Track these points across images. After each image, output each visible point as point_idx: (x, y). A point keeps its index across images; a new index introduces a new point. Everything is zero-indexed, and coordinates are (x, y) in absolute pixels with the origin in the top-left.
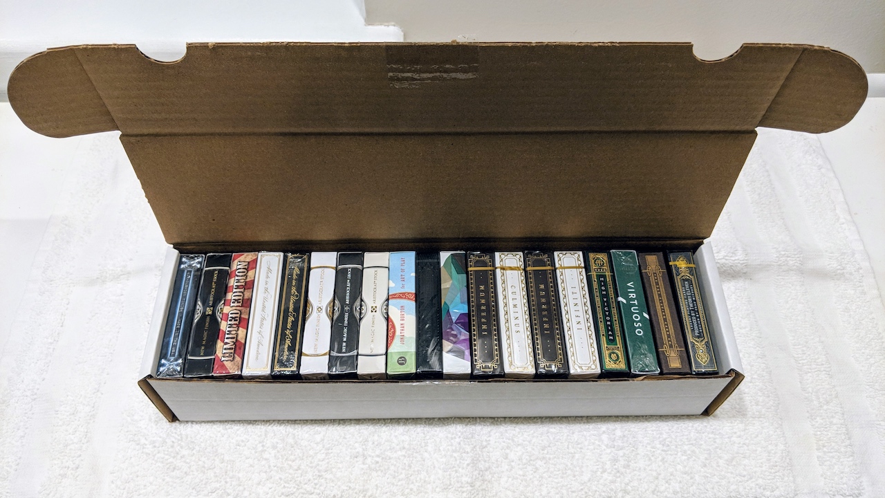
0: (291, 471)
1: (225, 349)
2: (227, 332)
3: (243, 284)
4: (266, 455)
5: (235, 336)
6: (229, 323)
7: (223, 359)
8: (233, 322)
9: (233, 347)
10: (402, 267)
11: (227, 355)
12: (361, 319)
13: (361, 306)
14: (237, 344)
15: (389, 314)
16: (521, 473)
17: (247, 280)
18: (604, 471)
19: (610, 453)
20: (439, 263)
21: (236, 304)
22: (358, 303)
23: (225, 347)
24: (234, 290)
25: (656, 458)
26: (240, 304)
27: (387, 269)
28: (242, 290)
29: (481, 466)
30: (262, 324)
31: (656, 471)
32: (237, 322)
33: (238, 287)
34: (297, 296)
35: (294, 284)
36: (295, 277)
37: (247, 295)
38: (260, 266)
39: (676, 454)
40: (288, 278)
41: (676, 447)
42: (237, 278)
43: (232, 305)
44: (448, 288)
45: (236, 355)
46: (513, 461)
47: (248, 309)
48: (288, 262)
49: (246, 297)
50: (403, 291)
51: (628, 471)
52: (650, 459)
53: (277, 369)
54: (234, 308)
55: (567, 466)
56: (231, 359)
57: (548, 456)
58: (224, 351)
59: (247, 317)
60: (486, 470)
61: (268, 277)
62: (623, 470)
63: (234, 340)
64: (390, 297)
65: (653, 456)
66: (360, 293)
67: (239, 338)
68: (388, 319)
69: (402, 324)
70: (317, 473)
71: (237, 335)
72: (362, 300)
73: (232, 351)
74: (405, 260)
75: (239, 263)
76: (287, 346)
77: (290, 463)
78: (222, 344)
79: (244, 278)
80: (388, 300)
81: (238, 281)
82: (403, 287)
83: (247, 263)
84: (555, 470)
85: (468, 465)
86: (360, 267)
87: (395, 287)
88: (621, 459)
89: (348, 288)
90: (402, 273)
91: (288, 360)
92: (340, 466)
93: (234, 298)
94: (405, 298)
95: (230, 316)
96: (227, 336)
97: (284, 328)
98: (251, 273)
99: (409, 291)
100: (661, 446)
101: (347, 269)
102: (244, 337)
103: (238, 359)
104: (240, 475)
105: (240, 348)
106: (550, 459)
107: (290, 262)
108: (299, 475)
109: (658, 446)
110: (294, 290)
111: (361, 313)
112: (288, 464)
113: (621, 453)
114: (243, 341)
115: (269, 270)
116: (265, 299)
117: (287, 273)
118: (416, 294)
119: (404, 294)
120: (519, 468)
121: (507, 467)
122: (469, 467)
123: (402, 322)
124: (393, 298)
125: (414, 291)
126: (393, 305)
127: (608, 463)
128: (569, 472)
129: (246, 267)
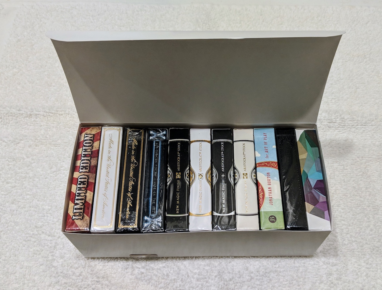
0: (74, 277)
1: (76, 209)
2: (77, 195)
3: (90, 153)
4: (55, 264)
5: (83, 198)
6: (79, 186)
7: (74, 218)
8: (82, 186)
9: (82, 207)
10: (265, 141)
11: (78, 214)
12: (235, 184)
13: (234, 173)
14: (86, 204)
15: (258, 179)
16: (258, 283)
17: (93, 150)
18: (321, 282)
19: (327, 268)
20: (294, 137)
21: (84, 170)
22: (231, 172)
23: (76, 207)
24: (83, 158)
25: (361, 274)
26: (87, 170)
27: (253, 143)
28: (89, 158)
29: (226, 277)
30: (106, 187)
31: (362, 283)
32: (85, 186)
33: (85, 156)
34: (136, 163)
35: (133, 153)
36: (133, 147)
37: (93, 162)
38: (104, 138)
39: (377, 271)
40: (128, 148)
41: (377, 265)
42: (84, 148)
43: (81, 171)
44: (305, 159)
45: (85, 215)
46: (252, 273)
47: (95, 175)
48: (128, 135)
49: (92, 164)
50: (267, 160)
51: (340, 283)
52: (357, 274)
53: (121, 226)
54: (83, 173)
55: (293, 277)
56: (81, 217)
57: (279, 269)
58: (75, 211)
59: (93, 181)
60: (230, 280)
61: (110, 147)
62: (336, 282)
63: (83, 201)
64: (257, 165)
65: (359, 272)
66: (233, 162)
67: (87, 200)
68: (257, 184)
69: (269, 188)
70: (95, 279)
71: (86, 196)
72: (234, 168)
73: (82, 211)
74: (267, 134)
75: (86, 136)
76: (128, 206)
77: (73, 270)
78: (73, 205)
79: (91, 148)
80: (255, 168)
81: (86, 150)
82: (267, 157)
83: (92, 136)
84: (284, 281)
85: (216, 276)
86: (230, 141)
87: (261, 157)
88: (334, 273)
89: (222, 159)
90: (265, 146)
91: (130, 219)
92: (114, 276)
93: (82, 165)
94: (270, 166)
95: (79, 180)
96: (77, 198)
97: (126, 191)
98: (96, 144)
99: (272, 161)
100: (365, 264)
101: (220, 142)
102: (92, 199)
103: (87, 218)
104: (36, 278)
105: (88, 209)
106: (280, 272)
107: (129, 135)
108: (80, 281)
109: (363, 264)
110: (133, 159)
111: (234, 179)
112: (72, 271)
113: (334, 268)
114: (91, 203)
115: (111, 141)
116: (108, 166)
117: (127, 144)
118: (278, 162)
119: (268, 163)
120: (257, 279)
121: (248, 278)
122: (217, 279)
123: (270, 186)
124: (260, 166)
125: (276, 161)
126: (261, 172)
127: (324, 276)
128: (294, 282)
129: (92, 139)
